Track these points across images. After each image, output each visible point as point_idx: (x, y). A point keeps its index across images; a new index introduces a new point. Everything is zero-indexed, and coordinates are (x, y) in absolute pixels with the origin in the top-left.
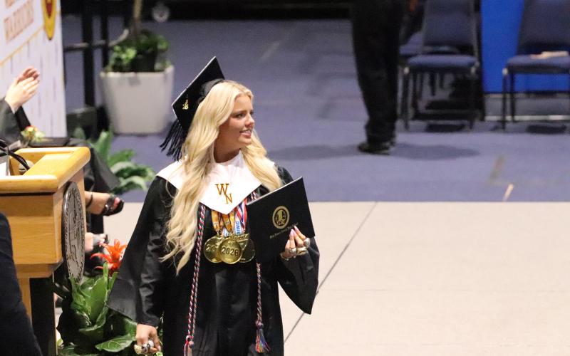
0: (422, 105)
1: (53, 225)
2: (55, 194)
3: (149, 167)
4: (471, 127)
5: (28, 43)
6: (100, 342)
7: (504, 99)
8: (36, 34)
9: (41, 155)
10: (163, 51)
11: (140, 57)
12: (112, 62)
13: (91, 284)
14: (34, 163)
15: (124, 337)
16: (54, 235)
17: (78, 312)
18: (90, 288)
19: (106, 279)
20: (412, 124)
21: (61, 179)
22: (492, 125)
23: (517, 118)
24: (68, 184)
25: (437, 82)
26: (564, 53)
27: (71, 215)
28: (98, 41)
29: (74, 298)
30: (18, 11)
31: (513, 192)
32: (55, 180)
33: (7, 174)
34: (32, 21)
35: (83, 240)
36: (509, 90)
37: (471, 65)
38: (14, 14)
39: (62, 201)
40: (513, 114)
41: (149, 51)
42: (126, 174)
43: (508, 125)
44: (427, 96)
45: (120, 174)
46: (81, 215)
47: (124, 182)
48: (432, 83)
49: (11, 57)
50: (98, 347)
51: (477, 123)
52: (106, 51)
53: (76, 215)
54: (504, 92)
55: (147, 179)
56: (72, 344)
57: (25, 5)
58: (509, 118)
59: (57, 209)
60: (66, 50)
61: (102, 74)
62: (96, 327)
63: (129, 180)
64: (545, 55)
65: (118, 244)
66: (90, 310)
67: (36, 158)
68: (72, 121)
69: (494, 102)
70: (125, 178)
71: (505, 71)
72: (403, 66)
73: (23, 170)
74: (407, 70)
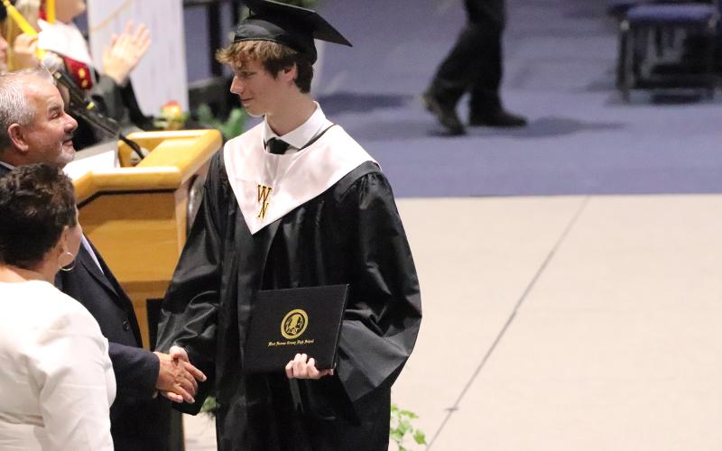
0: (645, 70)
1: (175, 231)
2: (178, 191)
4: (710, 97)
9: (158, 141)
14: (150, 151)
16: (176, 243)
20: (637, 94)
21: (184, 172)
24: (194, 178)
25: (665, 39)
32: (176, 173)
33: (115, 166)
37: (709, 16)
39: (186, 200)
44: (652, 58)
48: (658, 41)
49: (116, 16)
59: (180, 210)
60: (187, 5)
67: (152, 144)
68: (194, 97)
72: (620, 20)
73: (136, 160)
74: (625, 25)
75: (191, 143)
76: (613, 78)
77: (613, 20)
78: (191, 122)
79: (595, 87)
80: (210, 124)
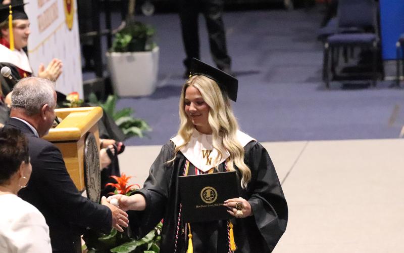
0: (338, 70)
1: (78, 163)
2: (79, 141)
3: (143, 120)
4: (375, 85)
5: (55, 33)
6: (113, 247)
7: (398, 65)
8: (60, 27)
9: (68, 113)
10: (151, 36)
11: (135, 41)
12: (114, 45)
14: (63, 119)
15: (131, 243)
16: (79, 170)
20: (334, 84)
21: (82, 130)
22: (390, 84)
24: (87, 134)
25: (349, 53)
27: (91, 156)
28: (104, 30)
30: (47, 10)
32: (77, 131)
34: (56, 17)
36: (402, 57)
37: (373, 40)
38: (45, 12)
39: (83, 146)
41: (141, 36)
42: (127, 125)
43: (402, 84)
44: (342, 63)
45: (123, 125)
46: (97, 156)
47: (126, 132)
48: (345, 54)
49: (43, 44)
50: (112, 251)
51: (379, 82)
52: (110, 37)
53: (93, 156)
54: (398, 59)
55: (142, 129)
56: (93, 249)
57: (52, 6)
59: (80, 152)
61: (108, 54)
62: (110, 236)
63: (129, 130)
65: (125, 176)
67: (64, 115)
68: (87, 89)
69: (391, 67)
70: (127, 128)
71: (398, 44)
72: (324, 42)
73: (55, 124)
74: (327, 45)
75: (86, 114)
76: (321, 75)
77: (320, 43)
78: (85, 103)
79: (310, 80)
80: (96, 104)
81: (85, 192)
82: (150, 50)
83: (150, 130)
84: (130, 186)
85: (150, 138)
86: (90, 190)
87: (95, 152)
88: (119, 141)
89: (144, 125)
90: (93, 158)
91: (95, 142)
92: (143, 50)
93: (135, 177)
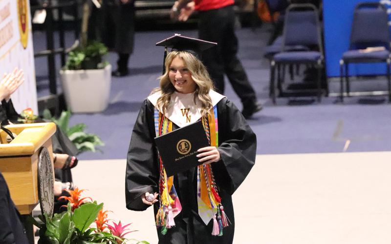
0: (284, 88)
1: (32, 177)
2: (33, 156)
3: (96, 135)
4: (319, 101)
5: (10, 51)
7: (342, 81)
8: (15, 45)
9: (21, 129)
10: (104, 55)
11: (88, 59)
12: (68, 63)
13: (59, 218)
14: (17, 135)
16: (33, 184)
17: (50, 238)
18: (59, 221)
19: (69, 214)
20: (278, 100)
21: (36, 145)
22: (334, 100)
23: (351, 94)
24: (41, 148)
25: (295, 70)
26: (382, 48)
27: (44, 170)
28: (58, 49)
29: (48, 228)
30: (2, 29)
31: (350, 145)
32: (32, 146)
34: (12, 36)
35: (53, 187)
36: (345, 75)
37: (318, 58)
39: (37, 161)
40: (348, 91)
41: (94, 55)
42: (80, 141)
43: (345, 100)
44: (288, 80)
45: (76, 141)
46: (51, 170)
47: (79, 146)
48: (291, 72)
51: (323, 98)
52: (63, 55)
53: (47, 170)
54: (342, 77)
55: (95, 143)
57: (7, 26)
58: (345, 94)
59: (34, 166)
60: (36, 56)
61: (61, 72)
63: (83, 145)
64: (369, 50)
65: (77, 189)
66: (59, 236)
67: (18, 131)
68: (41, 105)
69: (334, 84)
70: (80, 143)
71: (342, 62)
72: (271, 60)
73: (10, 139)
74: (273, 63)
76: (268, 92)
77: (267, 61)
78: (40, 119)
80: (50, 120)
81: (39, 205)
82: (102, 68)
83: (102, 144)
84: (83, 199)
85: (102, 152)
86: (44, 202)
87: (48, 167)
88: (73, 155)
89: (97, 140)
90: (46, 172)
91: (49, 156)
92: (96, 68)
93: (88, 190)
